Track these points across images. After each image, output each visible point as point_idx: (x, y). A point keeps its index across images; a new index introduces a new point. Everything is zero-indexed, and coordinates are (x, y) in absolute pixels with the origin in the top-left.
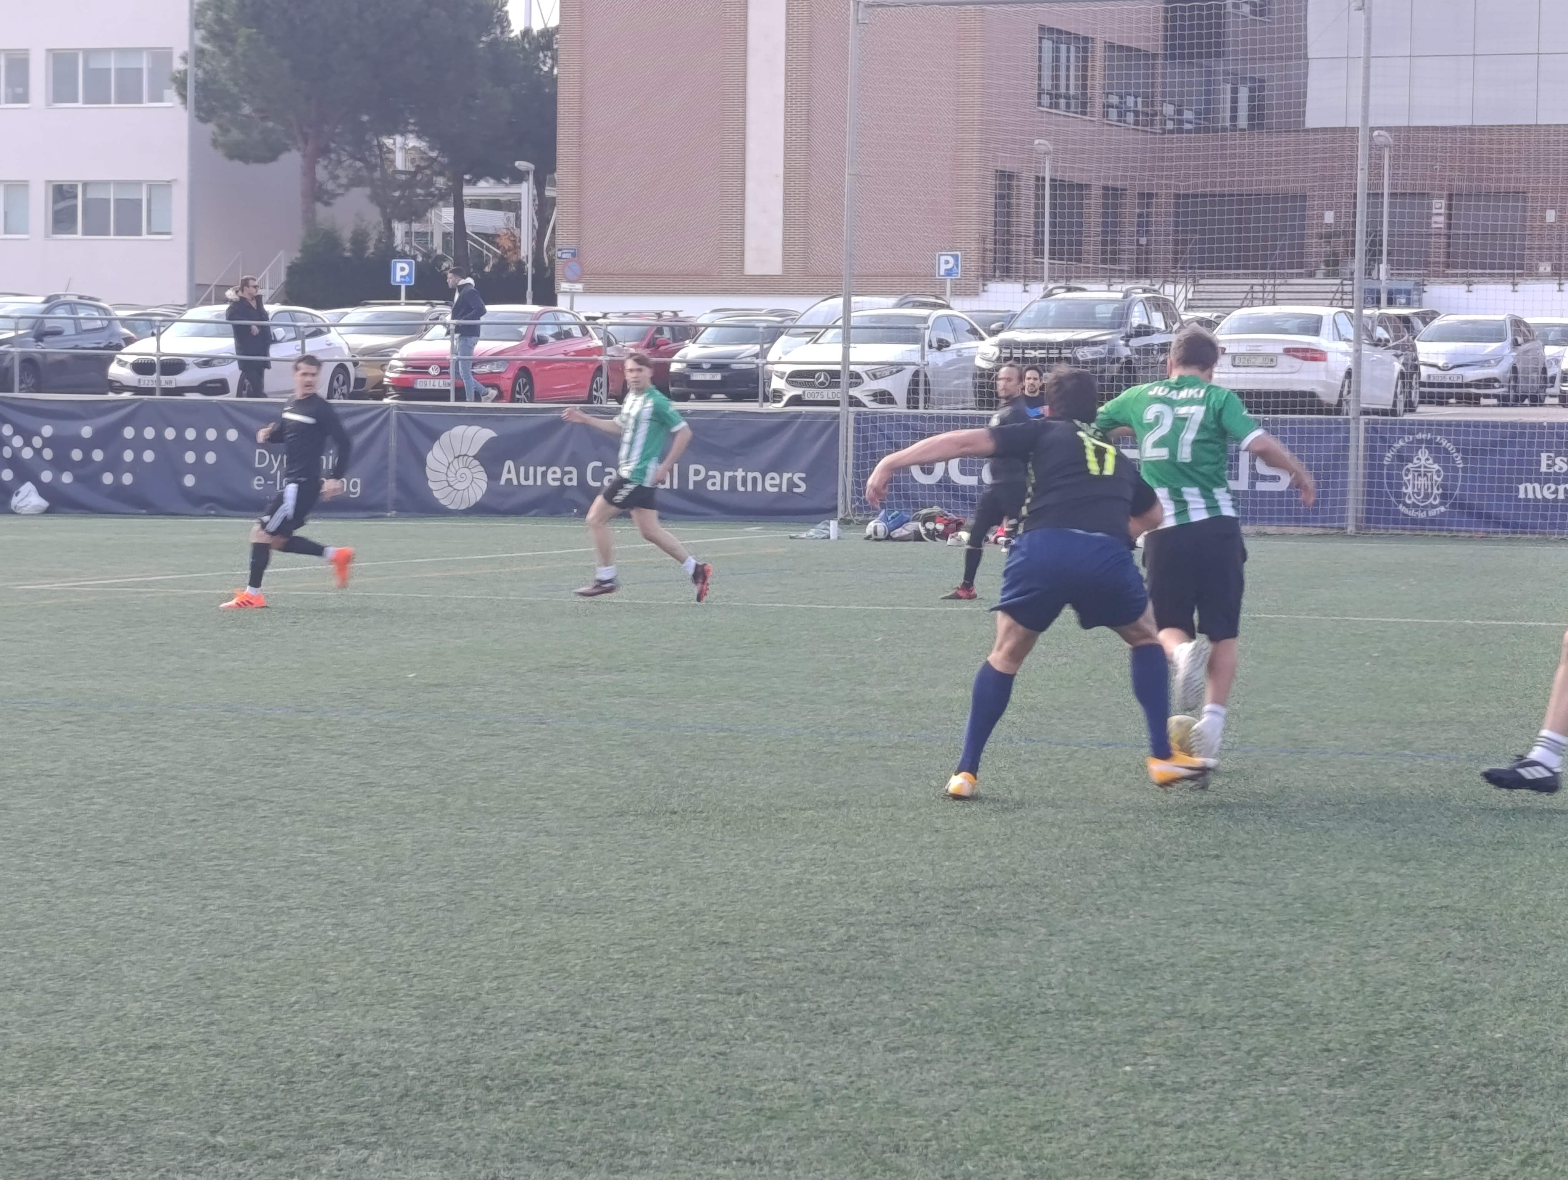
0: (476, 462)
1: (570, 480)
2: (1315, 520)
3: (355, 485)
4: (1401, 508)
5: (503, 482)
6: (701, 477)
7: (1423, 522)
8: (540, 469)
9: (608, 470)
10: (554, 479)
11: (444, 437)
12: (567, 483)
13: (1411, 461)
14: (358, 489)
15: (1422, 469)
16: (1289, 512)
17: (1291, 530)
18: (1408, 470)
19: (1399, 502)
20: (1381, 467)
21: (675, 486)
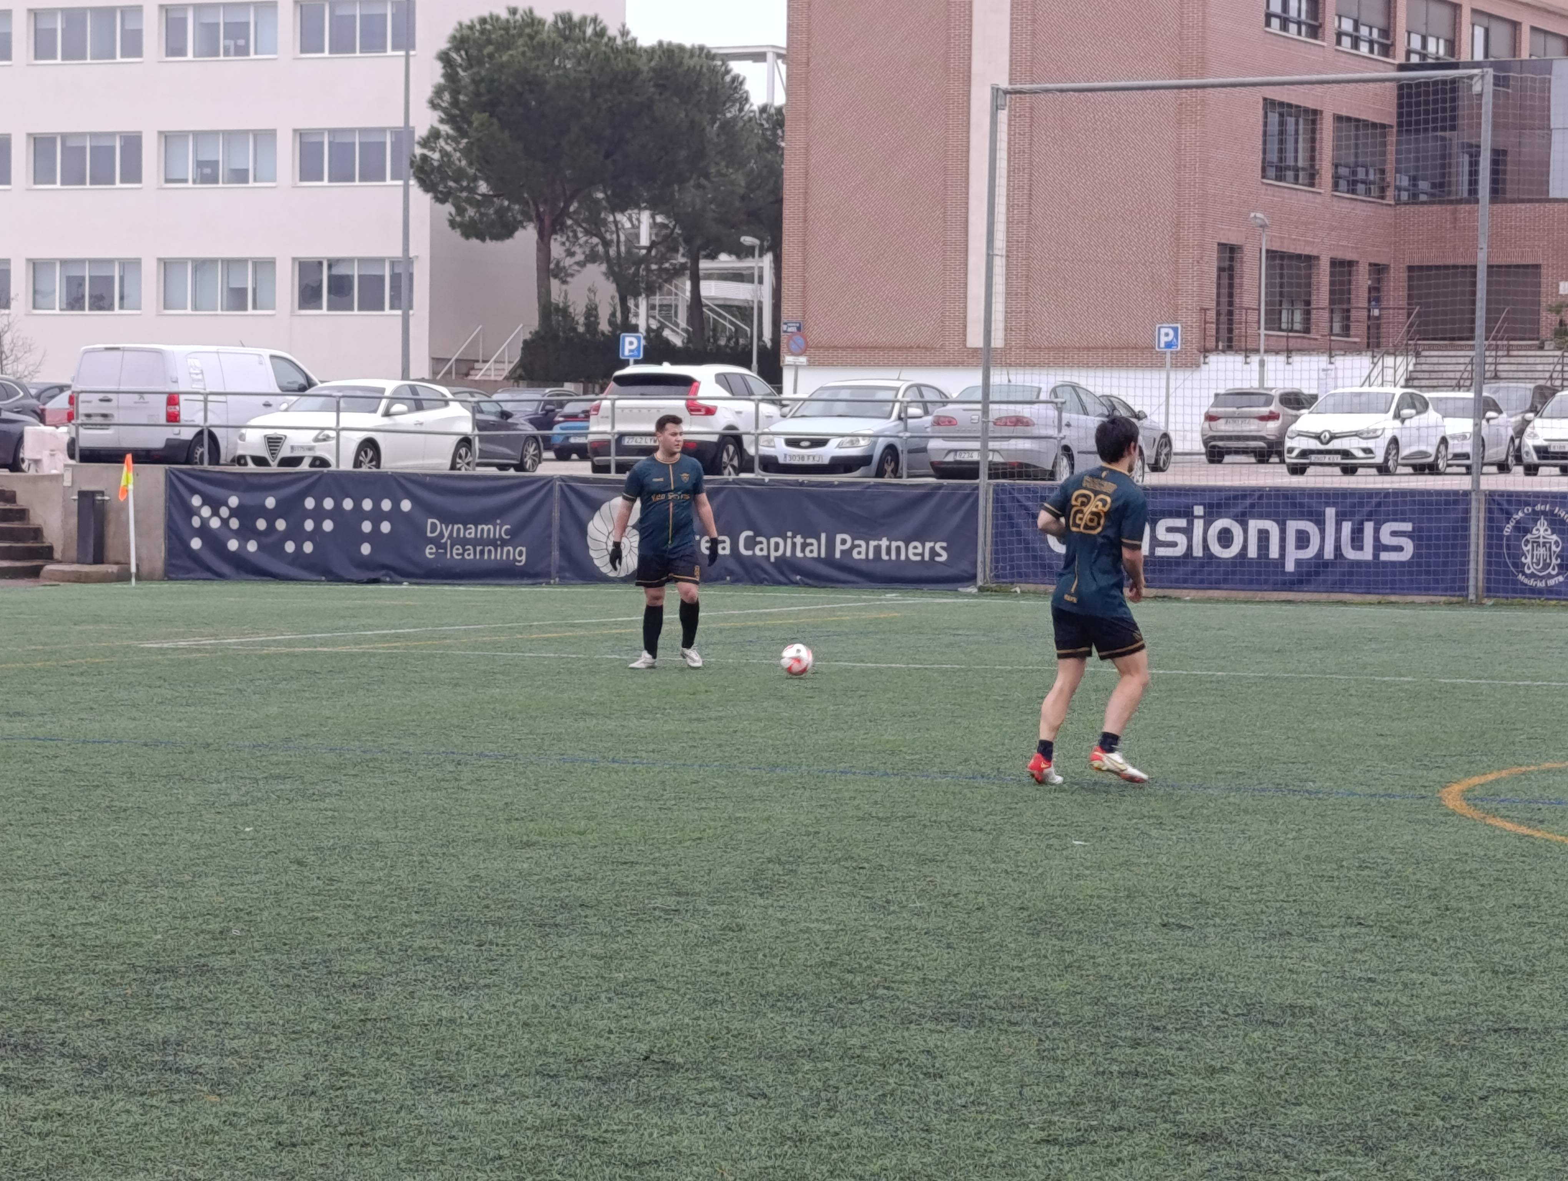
0: (635, 531)
3: (520, 554)
4: (1521, 577)
6: (848, 545)
7: (1541, 591)
11: (605, 507)
13: (1531, 532)
14: (524, 558)
15: (1541, 540)
17: (1414, 598)
18: (1527, 541)
19: (1518, 572)
20: (1501, 537)
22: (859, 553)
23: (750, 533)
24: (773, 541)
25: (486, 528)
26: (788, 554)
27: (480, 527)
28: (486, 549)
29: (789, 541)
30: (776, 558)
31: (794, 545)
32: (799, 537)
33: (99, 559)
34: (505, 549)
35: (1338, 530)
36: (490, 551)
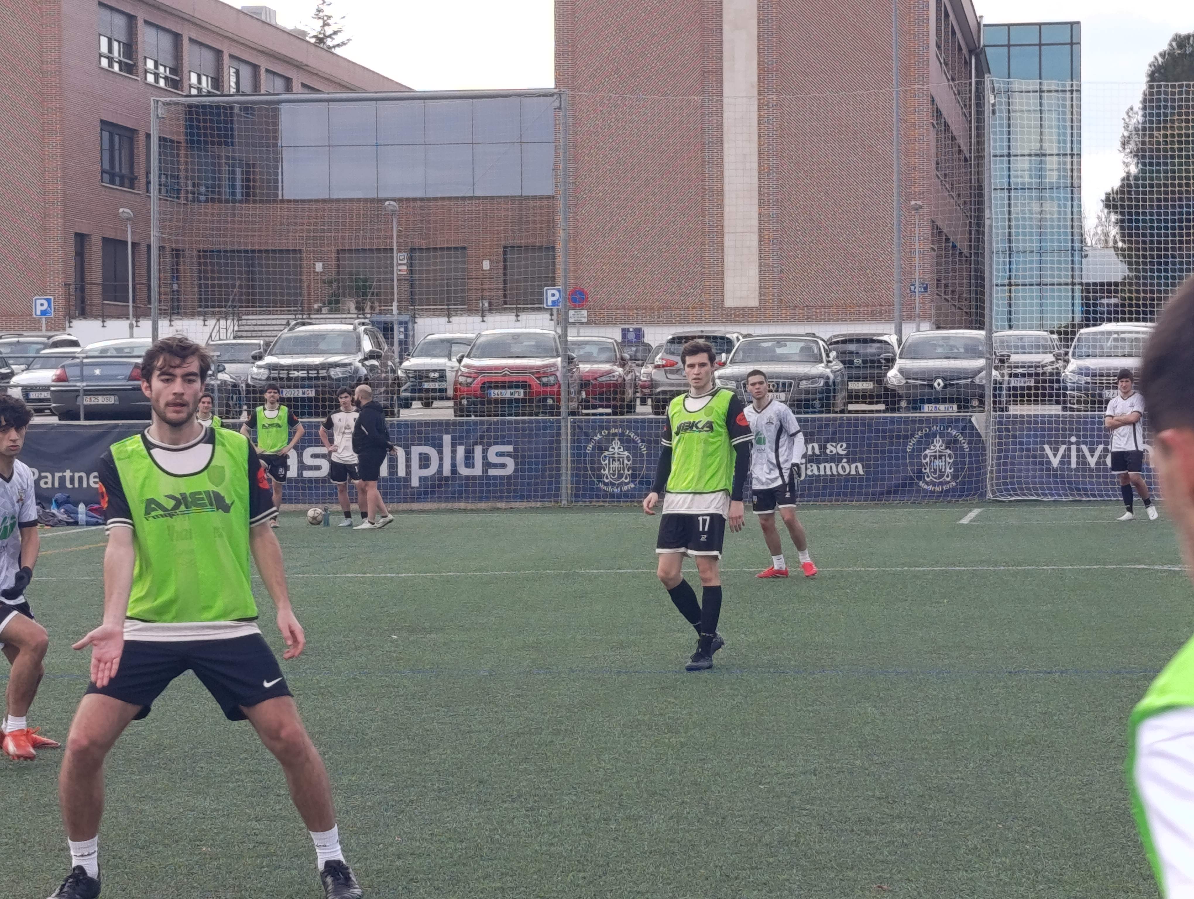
2: (536, 497)
4: (601, 485)
7: (619, 496)
13: (608, 450)
15: (616, 456)
16: (515, 491)
17: (517, 505)
18: (605, 457)
19: (599, 481)
20: (585, 455)
22: (46, 483)
35: (454, 452)
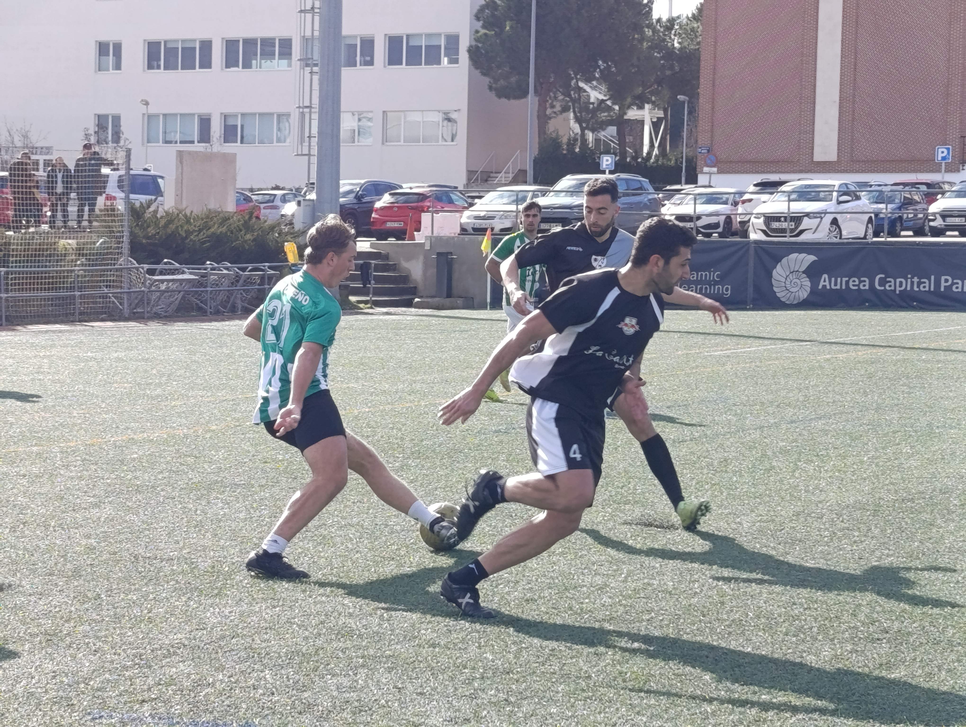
0: (804, 275)
1: (864, 286)
3: (727, 290)
5: (820, 287)
6: (949, 283)
8: (844, 279)
9: (888, 279)
10: (854, 285)
11: (784, 260)
12: (862, 287)
14: (729, 292)
21: (932, 289)
22: (957, 288)
23: (883, 276)
24: (898, 280)
25: (704, 274)
26: (909, 288)
27: (700, 274)
28: (704, 287)
29: (909, 280)
30: (900, 291)
31: (912, 283)
32: (916, 278)
33: (449, 295)
34: (717, 287)
36: (706, 288)
